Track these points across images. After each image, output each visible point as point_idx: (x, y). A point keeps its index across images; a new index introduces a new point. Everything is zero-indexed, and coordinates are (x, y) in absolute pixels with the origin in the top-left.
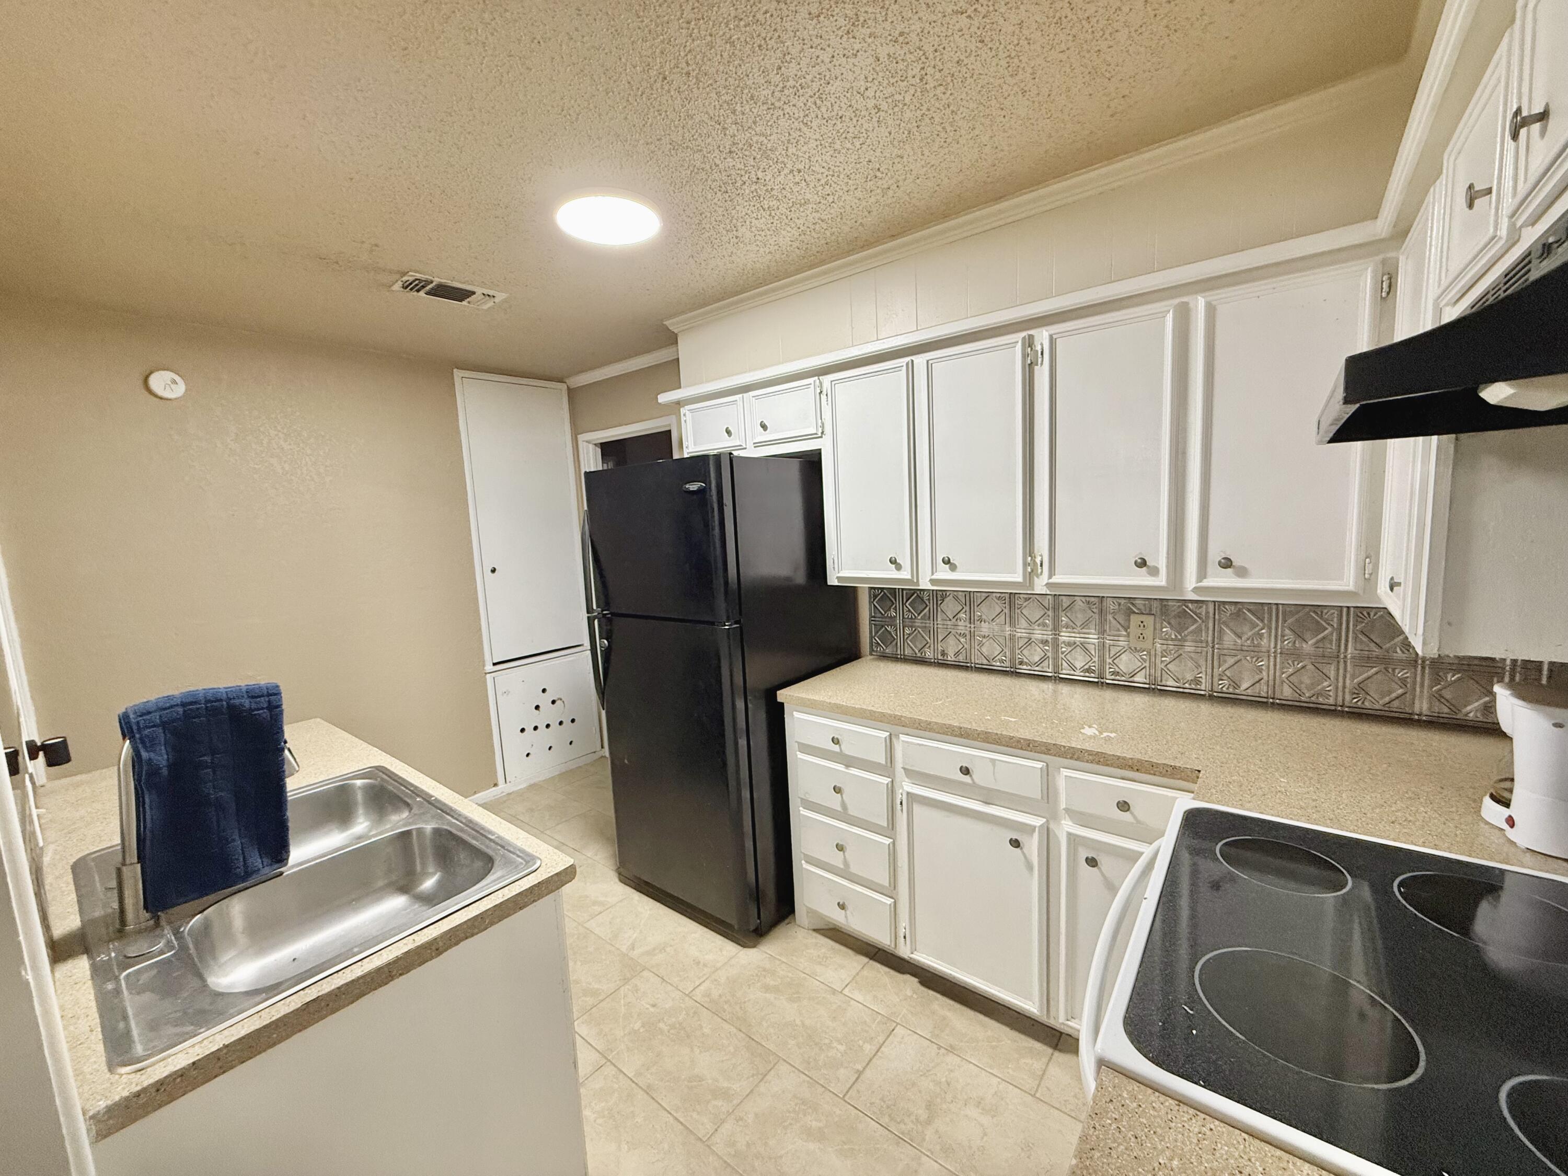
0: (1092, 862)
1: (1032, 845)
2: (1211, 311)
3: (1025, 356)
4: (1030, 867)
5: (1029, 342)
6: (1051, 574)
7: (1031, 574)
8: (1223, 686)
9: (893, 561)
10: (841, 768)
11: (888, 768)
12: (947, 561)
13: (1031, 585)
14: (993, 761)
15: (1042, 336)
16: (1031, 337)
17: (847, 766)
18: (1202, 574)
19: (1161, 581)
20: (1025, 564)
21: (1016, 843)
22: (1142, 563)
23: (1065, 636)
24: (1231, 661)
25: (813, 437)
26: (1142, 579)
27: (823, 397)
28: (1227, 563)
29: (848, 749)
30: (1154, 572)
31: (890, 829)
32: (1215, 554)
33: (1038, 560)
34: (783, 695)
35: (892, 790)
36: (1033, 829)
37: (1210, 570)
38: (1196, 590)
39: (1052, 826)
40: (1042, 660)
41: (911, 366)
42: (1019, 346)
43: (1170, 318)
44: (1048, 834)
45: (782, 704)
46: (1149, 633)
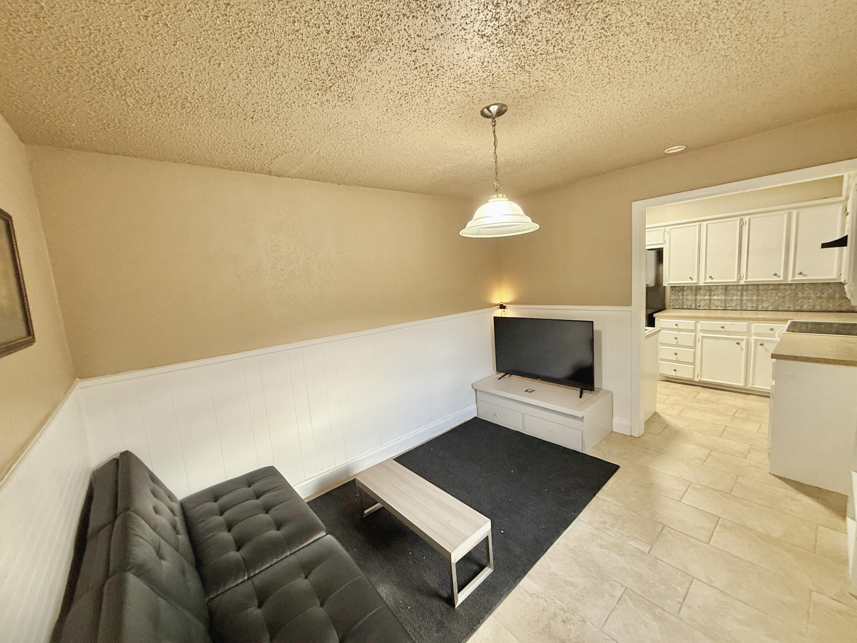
0: (762, 345)
1: (743, 344)
2: (798, 214)
3: (740, 223)
4: (742, 349)
5: (742, 220)
6: (747, 278)
7: (739, 279)
8: (798, 308)
9: (691, 278)
10: (677, 332)
11: (694, 331)
12: (711, 277)
13: (739, 282)
14: (731, 324)
15: (746, 219)
16: (742, 218)
17: (679, 332)
18: (793, 276)
19: (781, 278)
20: (738, 277)
21: (738, 343)
22: (776, 275)
23: (744, 298)
24: (801, 301)
25: (662, 244)
26: (776, 279)
27: (666, 233)
28: (801, 274)
29: (679, 327)
30: (779, 277)
31: (694, 347)
32: (797, 271)
33: (742, 275)
34: (655, 315)
35: (695, 336)
36: (743, 339)
37: (796, 275)
38: (791, 281)
39: (749, 338)
40: (736, 305)
41: (700, 225)
42: (739, 221)
43: (786, 215)
44: (748, 341)
45: (654, 318)
46: (774, 295)
